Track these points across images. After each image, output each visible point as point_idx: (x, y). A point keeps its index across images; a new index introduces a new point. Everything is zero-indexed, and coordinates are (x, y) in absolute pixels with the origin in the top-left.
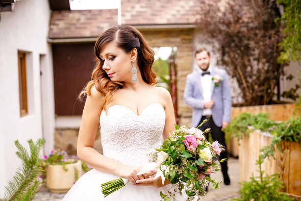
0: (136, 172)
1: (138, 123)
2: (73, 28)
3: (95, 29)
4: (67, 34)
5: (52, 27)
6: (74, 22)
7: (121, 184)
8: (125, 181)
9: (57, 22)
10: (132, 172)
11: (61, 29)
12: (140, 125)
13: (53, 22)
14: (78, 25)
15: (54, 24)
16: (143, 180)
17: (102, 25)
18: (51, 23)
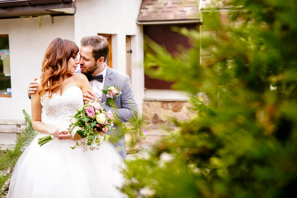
0: (58, 131)
1: (61, 101)
2: (160, 12)
3: (179, 13)
4: (154, 17)
5: (142, 11)
6: (162, 6)
7: (50, 139)
8: (52, 137)
9: (147, 7)
10: (56, 130)
11: (150, 13)
12: (62, 102)
13: (143, 7)
14: (165, 9)
15: (144, 9)
16: (63, 135)
17: (185, 9)
18: (142, 7)
